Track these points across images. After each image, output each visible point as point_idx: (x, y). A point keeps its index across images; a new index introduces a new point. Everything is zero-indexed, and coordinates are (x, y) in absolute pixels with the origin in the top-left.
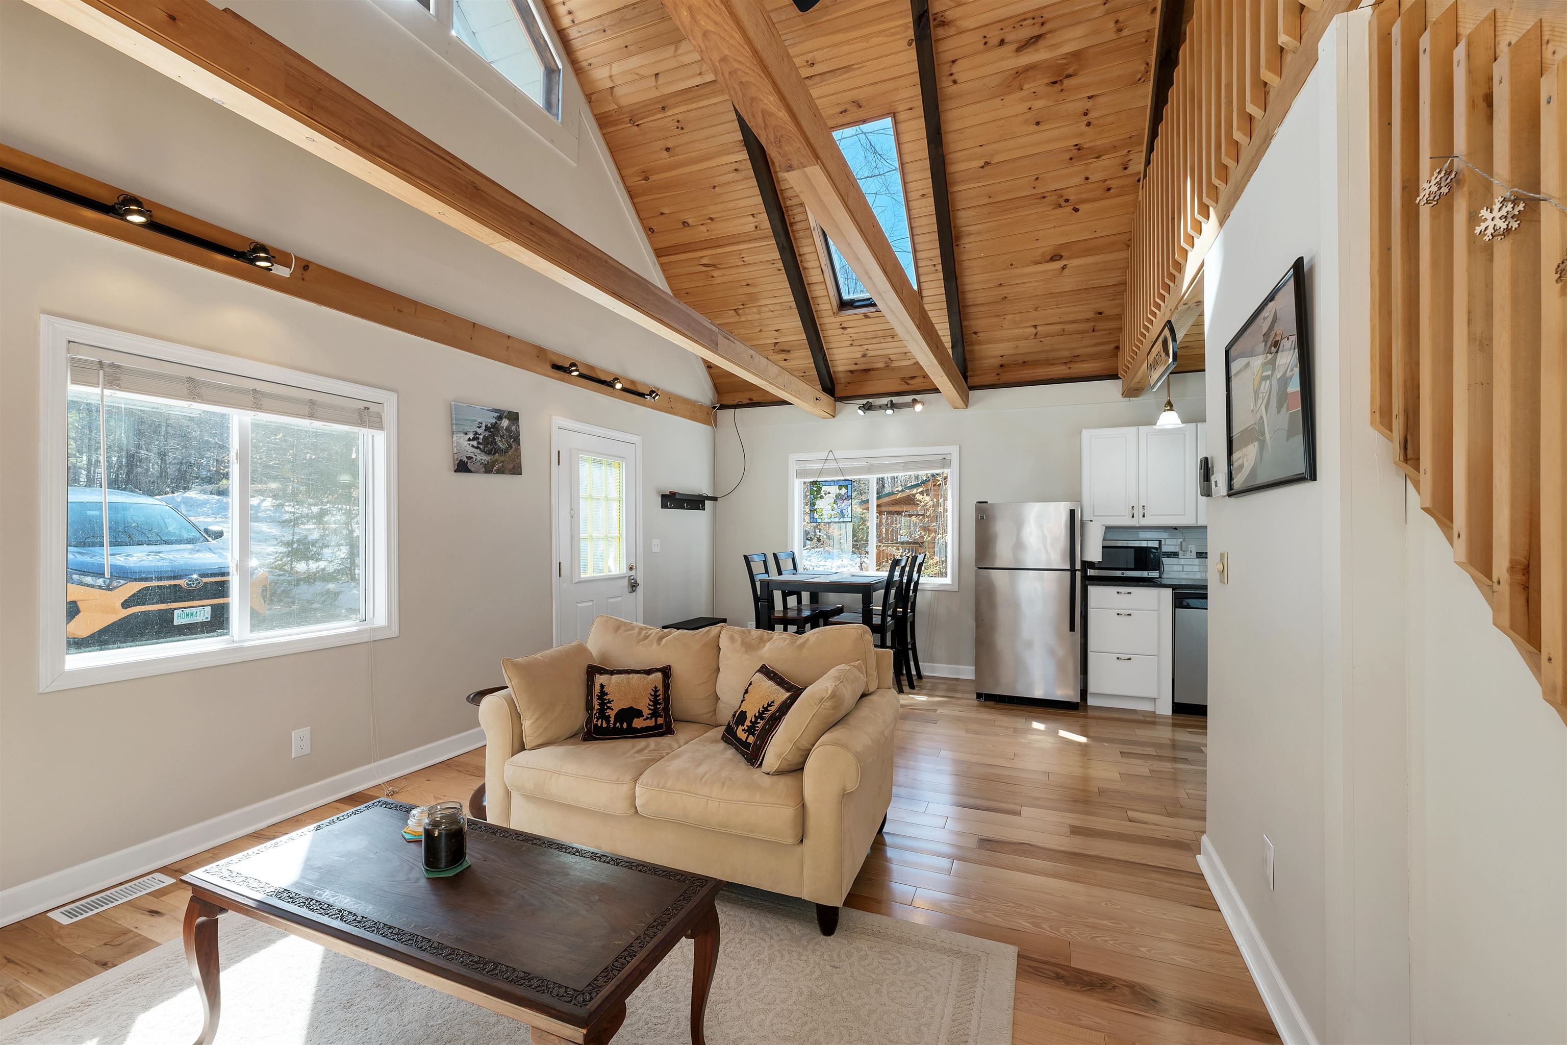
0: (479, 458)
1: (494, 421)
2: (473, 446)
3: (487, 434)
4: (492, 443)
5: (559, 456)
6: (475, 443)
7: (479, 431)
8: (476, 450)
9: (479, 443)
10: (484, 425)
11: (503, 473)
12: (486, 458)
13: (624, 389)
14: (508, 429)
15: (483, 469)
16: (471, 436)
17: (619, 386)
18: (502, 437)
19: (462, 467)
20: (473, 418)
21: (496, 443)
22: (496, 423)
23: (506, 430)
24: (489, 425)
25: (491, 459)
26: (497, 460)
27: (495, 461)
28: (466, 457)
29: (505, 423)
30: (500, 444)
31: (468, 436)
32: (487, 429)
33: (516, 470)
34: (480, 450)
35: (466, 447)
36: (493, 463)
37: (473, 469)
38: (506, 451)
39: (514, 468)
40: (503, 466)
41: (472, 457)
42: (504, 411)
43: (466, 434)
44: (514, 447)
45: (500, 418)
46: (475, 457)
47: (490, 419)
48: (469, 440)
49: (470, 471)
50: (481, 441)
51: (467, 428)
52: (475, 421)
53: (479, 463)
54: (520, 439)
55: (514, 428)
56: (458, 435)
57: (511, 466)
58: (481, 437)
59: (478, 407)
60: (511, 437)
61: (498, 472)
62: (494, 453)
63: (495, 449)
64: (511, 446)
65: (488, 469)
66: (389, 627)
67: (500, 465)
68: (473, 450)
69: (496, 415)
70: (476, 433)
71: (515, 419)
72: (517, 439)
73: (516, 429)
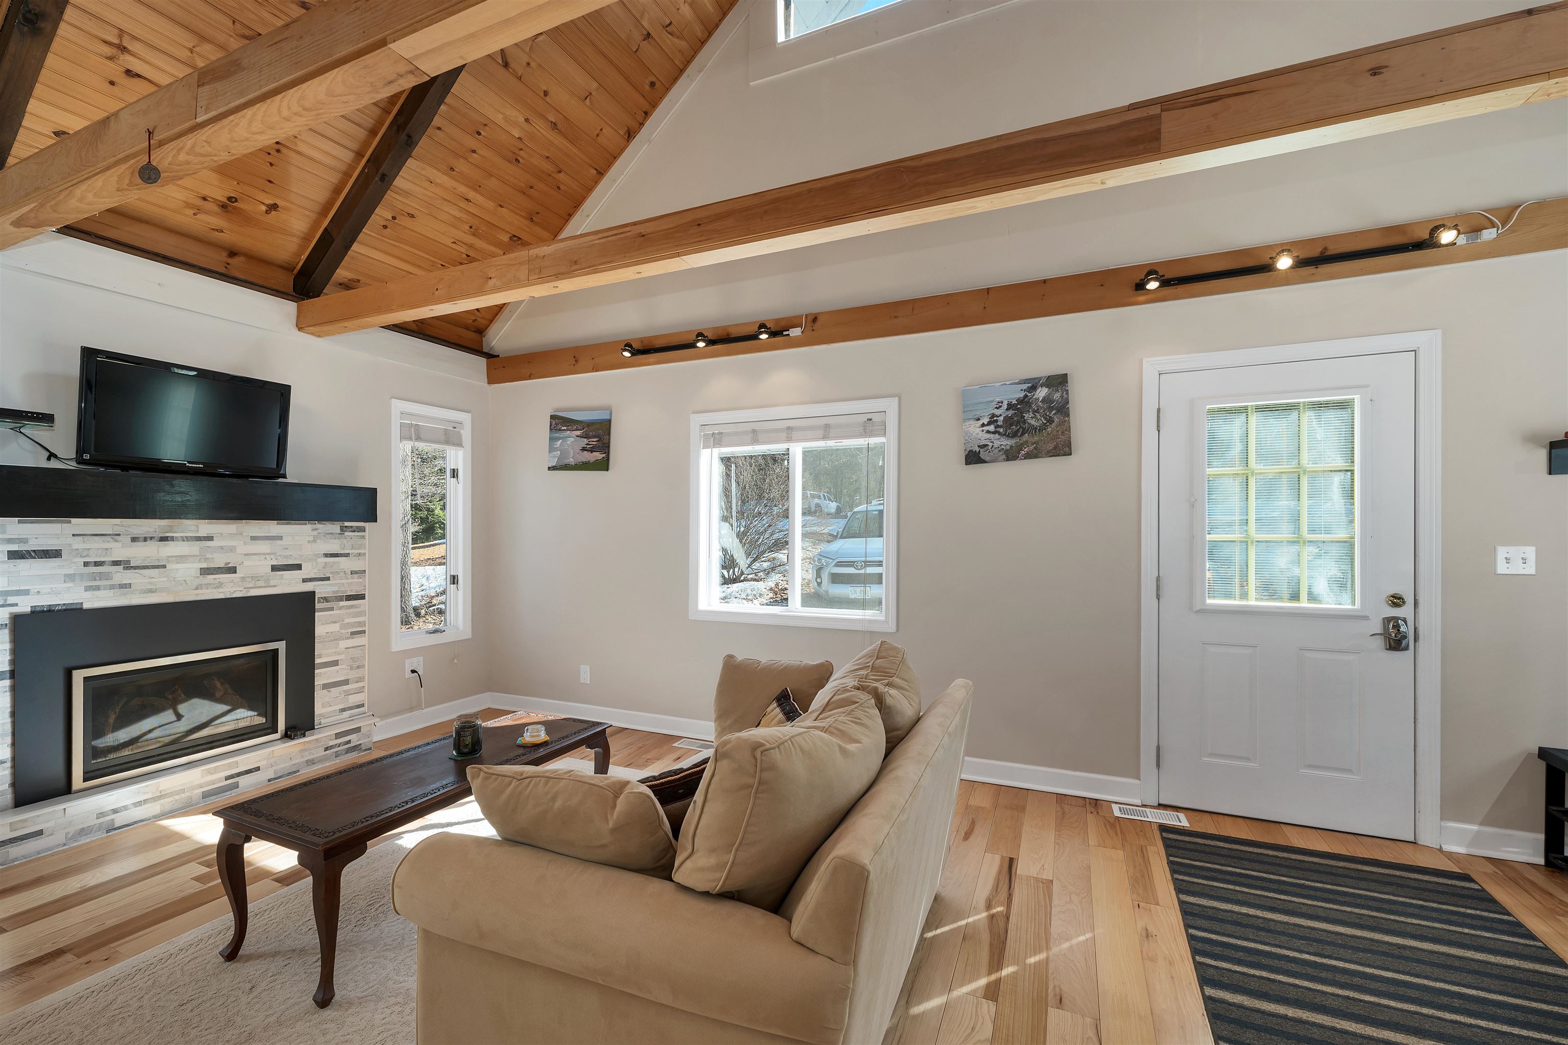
0: (997, 444)
1: (1022, 395)
2: (988, 432)
3: (1010, 413)
4: (1018, 422)
5: (1158, 417)
6: (992, 428)
7: (997, 412)
8: (992, 435)
9: (996, 427)
10: (1005, 403)
11: (1035, 457)
12: (1007, 443)
13: (1301, 263)
14: (1047, 400)
15: (1004, 456)
16: (986, 421)
17: (1284, 263)
18: (1035, 412)
19: (973, 458)
20: (992, 399)
21: (1025, 422)
22: (1026, 396)
23: (1043, 401)
24: (1014, 402)
25: (1016, 443)
26: (1027, 442)
27: (1022, 444)
28: (978, 446)
29: (1042, 393)
30: (1033, 422)
31: (981, 422)
32: (1010, 406)
33: (1063, 449)
34: (999, 433)
35: (977, 433)
36: (1020, 448)
37: (987, 459)
38: (1043, 427)
39: (1056, 447)
40: (1035, 448)
41: (988, 445)
42: (1040, 378)
43: (978, 419)
44: (1056, 420)
45: (1033, 388)
46: (991, 444)
47: (1017, 394)
48: (983, 425)
49: (984, 462)
50: (1000, 423)
51: (978, 413)
52: (992, 401)
53: (997, 450)
54: (1068, 408)
55: (1057, 396)
56: (967, 423)
57: (1051, 446)
58: (1002, 418)
59: (997, 384)
60: (1051, 409)
61: (1028, 456)
62: (1023, 434)
63: (1024, 429)
64: (1051, 421)
65: (1011, 455)
66: (886, 621)
67: (1032, 448)
68: (988, 436)
69: (1025, 386)
70: (993, 416)
71: (1060, 383)
72: (1063, 409)
73: (1062, 396)
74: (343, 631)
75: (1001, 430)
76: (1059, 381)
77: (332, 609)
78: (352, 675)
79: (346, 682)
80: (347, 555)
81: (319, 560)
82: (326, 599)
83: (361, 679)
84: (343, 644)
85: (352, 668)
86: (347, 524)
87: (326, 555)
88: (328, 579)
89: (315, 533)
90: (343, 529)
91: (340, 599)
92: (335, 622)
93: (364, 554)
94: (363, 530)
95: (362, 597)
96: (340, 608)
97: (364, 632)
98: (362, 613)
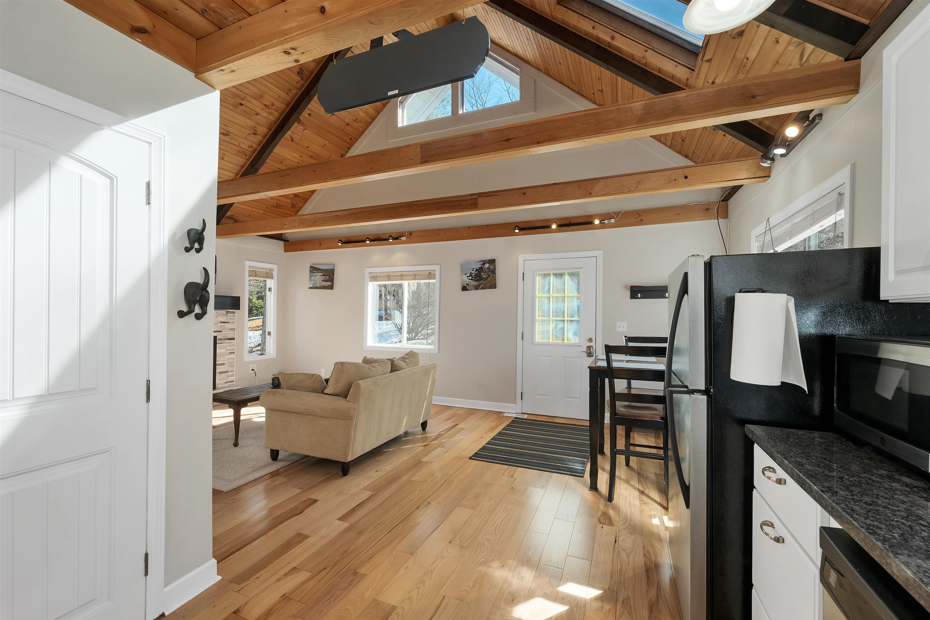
0: (472, 284)
1: (480, 266)
2: (469, 279)
3: (477, 272)
4: (479, 276)
5: (523, 276)
6: (470, 278)
7: (472, 272)
9: (472, 277)
10: (475, 269)
11: (485, 289)
12: (475, 283)
13: (560, 226)
14: (488, 268)
15: (474, 288)
16: (469, 275)
17: (554, 226)
18: (484, 272)
19: (464, 289)
20: (470, 267)
21: (481, 276)
22: (482, 267)
23: (487, 269)
24: (478, 268)
25: (478, 283)
26: (481, 283)
28: (466, 284)
29: (487, 266)
30: (484, 276)
31: (467, 275)
32: (477, 270)
33: (493, 286)
35: (466, 280)
36: (479, 285)
37: (469, 289)
38: (487, 278)
39: (491, 285)
40: (484, 286)
41: (469, 284)
42: (486, 260)
43: (466, 274)
44: (491, 276)
45: (484, 264)
48: (468, 277)
49: (468, 290)
51: (466, 272)
52: (471, 268)
53: (472, 286)
54: (495, 272)
55: (491, 267)
56: (463, 276)
57: (489, 285)
58: (474, 274)
59: (472, 262)
60: (490, 272)
61: (482, 289)
62: (480, 280)
63: (481, 278)
64: (489, 276)
65: (477, 288)
66: (435, 349)
67: (483, 285)
68: (470, 281)
69: (481, 263)
70: (471, 273)
71: (493, 262)
72: (494, 272)
73: (493, 267)
74: (227, 352)
75: (474, 279)
76: (492, 262)
77: (223, 343)
78: (230, 369)
79: (227, 372)
80: (228, 322)
81: (218, 324)
82: (221, 339)
83: (232, 371)
84: (227, 357)
85: (229, 367)
86: (228, 310)
87: (221, 322)
88: (221, 331)
89: (217, 314)
90: (227, 312)
91: (226, 339)
92: (224, 348)
93: (235, 322)
94: (234, 313)
95: (233, 339)
96: (226, 343)
97: (234, 353)
98: (234, 345)
